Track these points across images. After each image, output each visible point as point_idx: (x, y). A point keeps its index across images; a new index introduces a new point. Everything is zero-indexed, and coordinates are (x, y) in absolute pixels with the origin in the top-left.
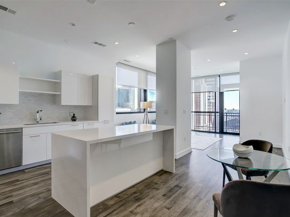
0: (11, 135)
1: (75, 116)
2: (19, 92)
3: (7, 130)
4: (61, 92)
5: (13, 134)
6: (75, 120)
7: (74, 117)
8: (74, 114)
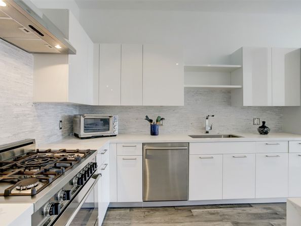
0: (176, 152)
1: (266, 125)
2: (185, 88)
3: (173, 144)
4: (242, 85)
5: (178, 151)
6: (266, 133)
7: (263, 126)
8: (264, 123)
